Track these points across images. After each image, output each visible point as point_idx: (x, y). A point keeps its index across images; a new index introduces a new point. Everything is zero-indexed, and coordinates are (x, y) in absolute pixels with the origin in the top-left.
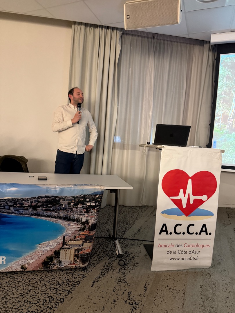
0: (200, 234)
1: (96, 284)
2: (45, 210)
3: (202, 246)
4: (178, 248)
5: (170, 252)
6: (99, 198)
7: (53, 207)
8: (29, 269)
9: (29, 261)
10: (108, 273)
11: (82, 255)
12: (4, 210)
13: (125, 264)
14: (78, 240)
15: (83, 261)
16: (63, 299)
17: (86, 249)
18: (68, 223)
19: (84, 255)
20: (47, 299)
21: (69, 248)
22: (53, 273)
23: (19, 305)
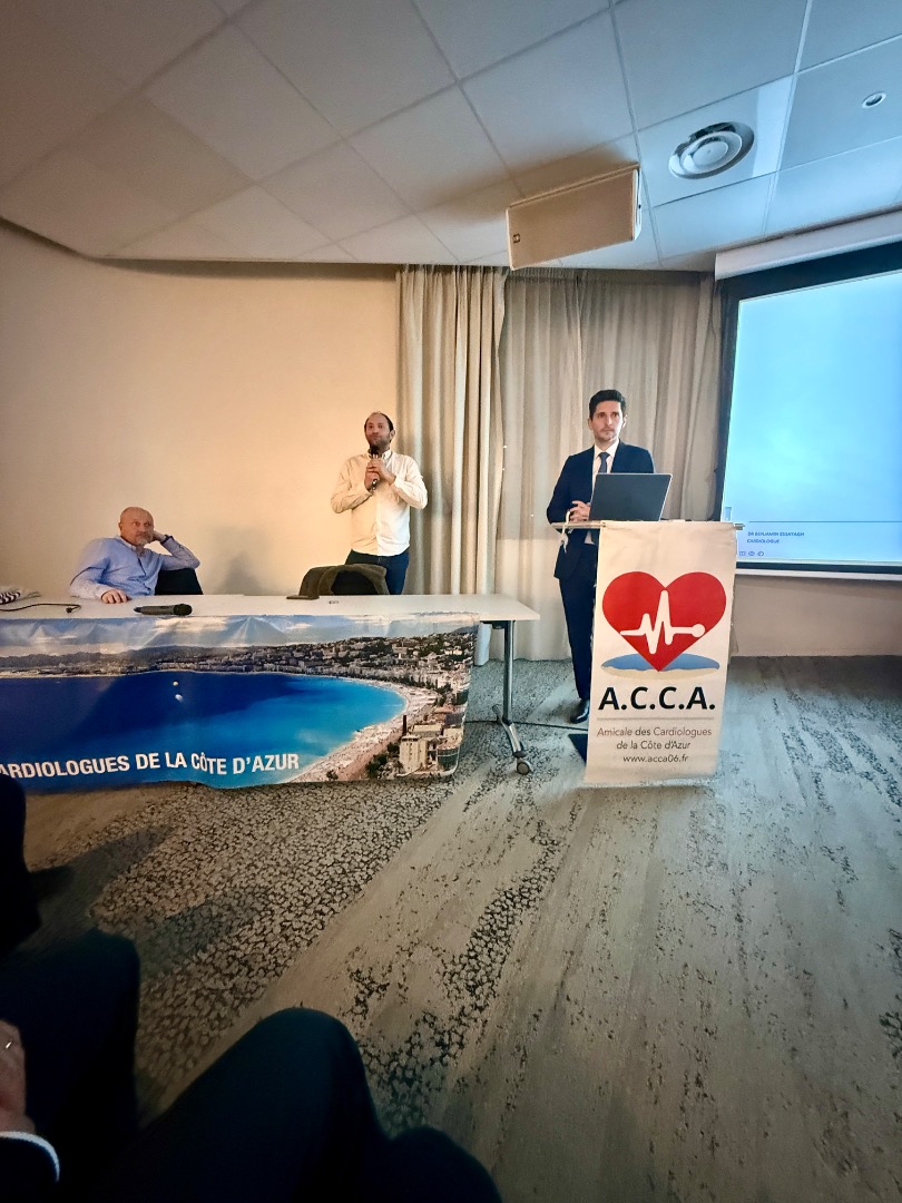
0: (689, 707)
1: (472, 807)
2: (364, 665)
3: (694, 733)
4: (641, 738)
5: (623, 746)
6: (469, 640)
7: (379, 660)
8: (343, 777)
9: (341, 762)
10: (495, 787)
11: (441, 752)
12: (287, 668)
13: (529, 771)
14: (432, 723)
15: (446, 764)
16: (409, 832)
17: (450, 740)
18: (411, 690)
19: (447, 752)
20: (380, 832)
21: (415, 740)
22: (388, 786)
23: (328, 842)
